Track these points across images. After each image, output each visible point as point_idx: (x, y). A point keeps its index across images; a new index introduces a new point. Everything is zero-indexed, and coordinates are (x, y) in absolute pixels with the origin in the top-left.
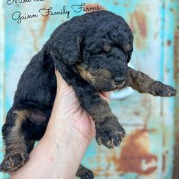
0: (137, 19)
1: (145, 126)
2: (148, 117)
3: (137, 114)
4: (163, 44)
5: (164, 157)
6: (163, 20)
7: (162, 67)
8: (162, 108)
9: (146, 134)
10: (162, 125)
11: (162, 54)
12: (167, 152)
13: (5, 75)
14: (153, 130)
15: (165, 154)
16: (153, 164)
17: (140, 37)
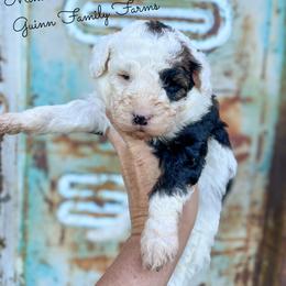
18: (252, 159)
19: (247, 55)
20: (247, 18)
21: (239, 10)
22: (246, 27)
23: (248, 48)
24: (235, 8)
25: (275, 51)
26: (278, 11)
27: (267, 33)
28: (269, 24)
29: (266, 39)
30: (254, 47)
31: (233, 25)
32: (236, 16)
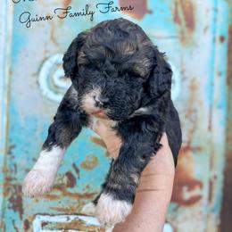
0: (183, 7)
1: (189, 143)
2: (192, 131)
4: (214, 40)
5: (211, 184)
6: (216, 10)
7: (212, 69)
8: (210, 121)
9: (190, 154)
10: (210, 142)
11: (213, 52)
12: (215, 177)
14: (199, 149)
15: (213, 180)
16: (197, 192)
17: (186, 30)
18: (204, 200)
19: (195, 111)
20: (193, 81)
21: (186, 74)
22: (193, 88)
23: (196, 105)
24: (182, 72)
25: (219, 107)
26: (220, 74)
27: (212, 92)
28: (212, 84)
29: (211, 98)
30: (201, 104)
31: (182, 87)
32: (183, 79)
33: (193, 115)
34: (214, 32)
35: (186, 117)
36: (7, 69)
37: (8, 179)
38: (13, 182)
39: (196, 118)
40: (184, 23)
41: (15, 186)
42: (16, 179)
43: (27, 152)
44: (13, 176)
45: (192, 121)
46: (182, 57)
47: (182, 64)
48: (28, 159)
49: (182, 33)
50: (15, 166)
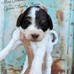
0: (59, 13)
1: (61, 58)
2: (62, 54)
3: (57, 52)
4: (70, 24)
5: (68, 71)
6: (70, 14)
7: (69, 34)
8: (68, 51)
9: (61, 61)
10: (68, 58)
11: (69, 28)
12: (69, 69)
13: (3, 34)
14: (64, 60)
17: (60, 21)
19: (63, 47)
20: (62, 37)
22: (62, 40)
23: (63, 45)
24: (59, 35)
25: (71, 46)
26: (71, 35)
27: (68, 41)
28: (69, 39)
30: (65, 45)
31: (58, 39)
32: (59, 37)
33: (62, 48)
34: (70, 22)
35: (60, 49)
36: (2, 33)
37: (3, 68)
38: (4, 69)
39: (63, 50)
40: (59, 18)
41: (5, 70)
42: (5, 68)
43: (8, 59)
44: (4, 66)
45: (62, 51)
46: (59, 30)
47: (59, 32)
48: (9, 61)
49: (59, 22)
50: (5, 63)
